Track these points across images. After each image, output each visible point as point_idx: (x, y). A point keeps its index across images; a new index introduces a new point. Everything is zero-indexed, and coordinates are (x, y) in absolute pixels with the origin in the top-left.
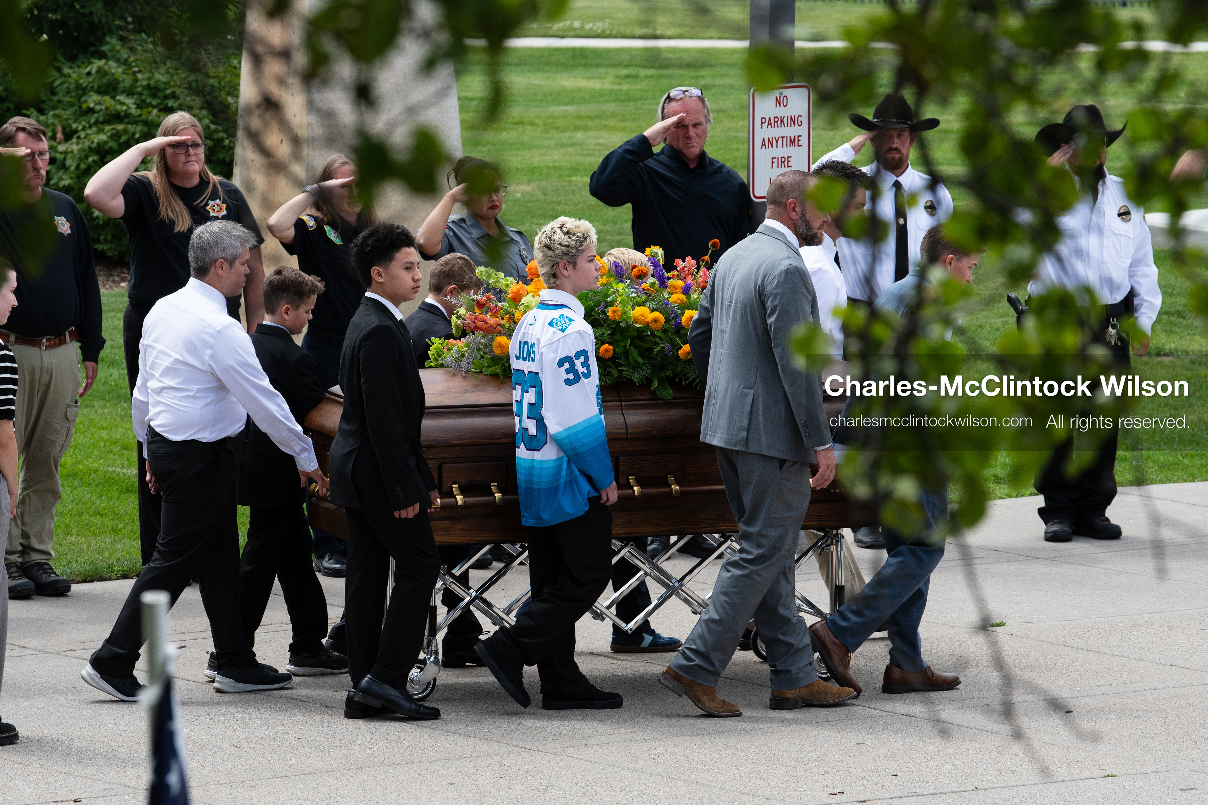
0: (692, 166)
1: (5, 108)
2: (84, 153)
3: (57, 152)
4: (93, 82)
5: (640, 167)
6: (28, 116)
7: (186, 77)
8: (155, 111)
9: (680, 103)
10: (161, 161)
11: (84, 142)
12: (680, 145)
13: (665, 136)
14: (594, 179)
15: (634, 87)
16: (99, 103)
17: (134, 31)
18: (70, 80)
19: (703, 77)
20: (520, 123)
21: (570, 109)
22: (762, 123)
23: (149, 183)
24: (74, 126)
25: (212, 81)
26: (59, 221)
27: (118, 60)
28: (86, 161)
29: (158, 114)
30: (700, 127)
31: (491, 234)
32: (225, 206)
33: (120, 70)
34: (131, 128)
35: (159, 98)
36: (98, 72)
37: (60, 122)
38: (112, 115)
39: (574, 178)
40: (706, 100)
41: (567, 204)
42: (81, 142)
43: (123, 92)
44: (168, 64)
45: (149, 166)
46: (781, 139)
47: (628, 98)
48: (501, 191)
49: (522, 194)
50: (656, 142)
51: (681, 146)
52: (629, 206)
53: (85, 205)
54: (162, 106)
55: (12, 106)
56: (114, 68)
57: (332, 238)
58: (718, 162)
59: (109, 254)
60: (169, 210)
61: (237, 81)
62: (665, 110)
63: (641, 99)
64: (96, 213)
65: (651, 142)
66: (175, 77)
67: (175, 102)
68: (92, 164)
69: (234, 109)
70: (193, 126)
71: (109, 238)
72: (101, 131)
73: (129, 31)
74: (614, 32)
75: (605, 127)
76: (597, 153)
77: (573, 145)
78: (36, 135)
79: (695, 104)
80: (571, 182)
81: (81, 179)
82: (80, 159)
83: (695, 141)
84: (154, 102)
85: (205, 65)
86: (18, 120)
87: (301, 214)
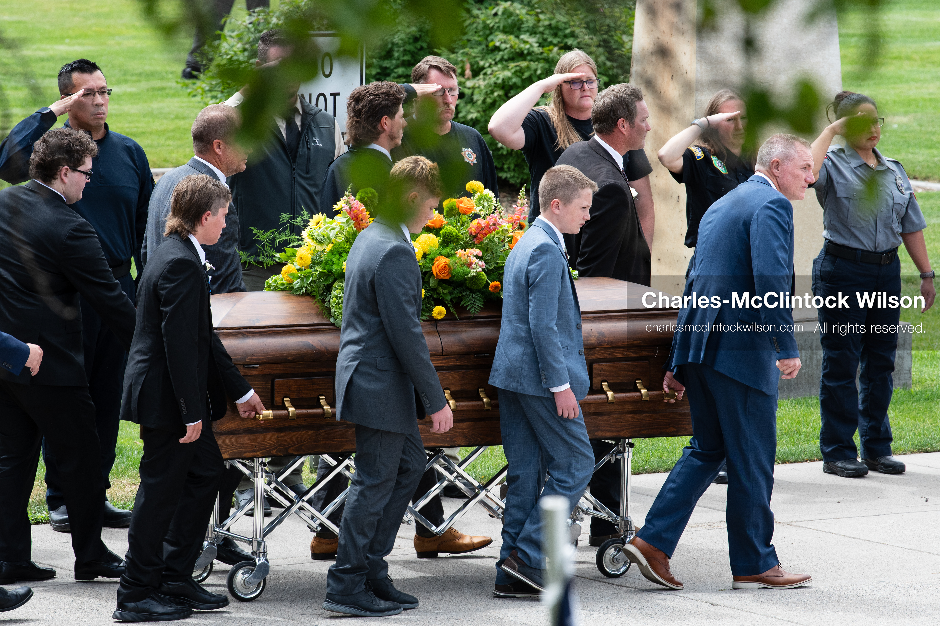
1: (419, 47)
2: (490, 88)
3: (465, 87)
4: (499, 22)
7: (585, 17)
8: (556, 49)
10: (559, 97)
11: (490, 78)
16: (505, 42)
18: (478, 20)
20: (899, 58)
24: (482, 63)
25: (608, 21)
26: (466, 152)
28: (491, 96)
29: (559, 51)
31: (869, 164)
33: (524, 11)
34: (533, 65)
35: (559, 37)
36: (503, 13)
37: (469, 59)
38: (517, 53)
42: (487, 78)
43: (526, 32)
44: (568, 5)
48: (879, 123)
49: (899, 125)
54: (562, 45)
56: (519, 9)
57: (718, 168)
60: (566, 141)
61: (631, 21)
66: (575, 18)
67: (573, 41)
68: (497, 99)
69: (628, 47)
70: (588, 63)
71: (512, 167)
72: (505, 68)
78: (445, 72)
81: (487, 112)
82: (486, 94)
84: (555, 41)
85: (602, 6)
86: (432, 59)
87: (689, 146)
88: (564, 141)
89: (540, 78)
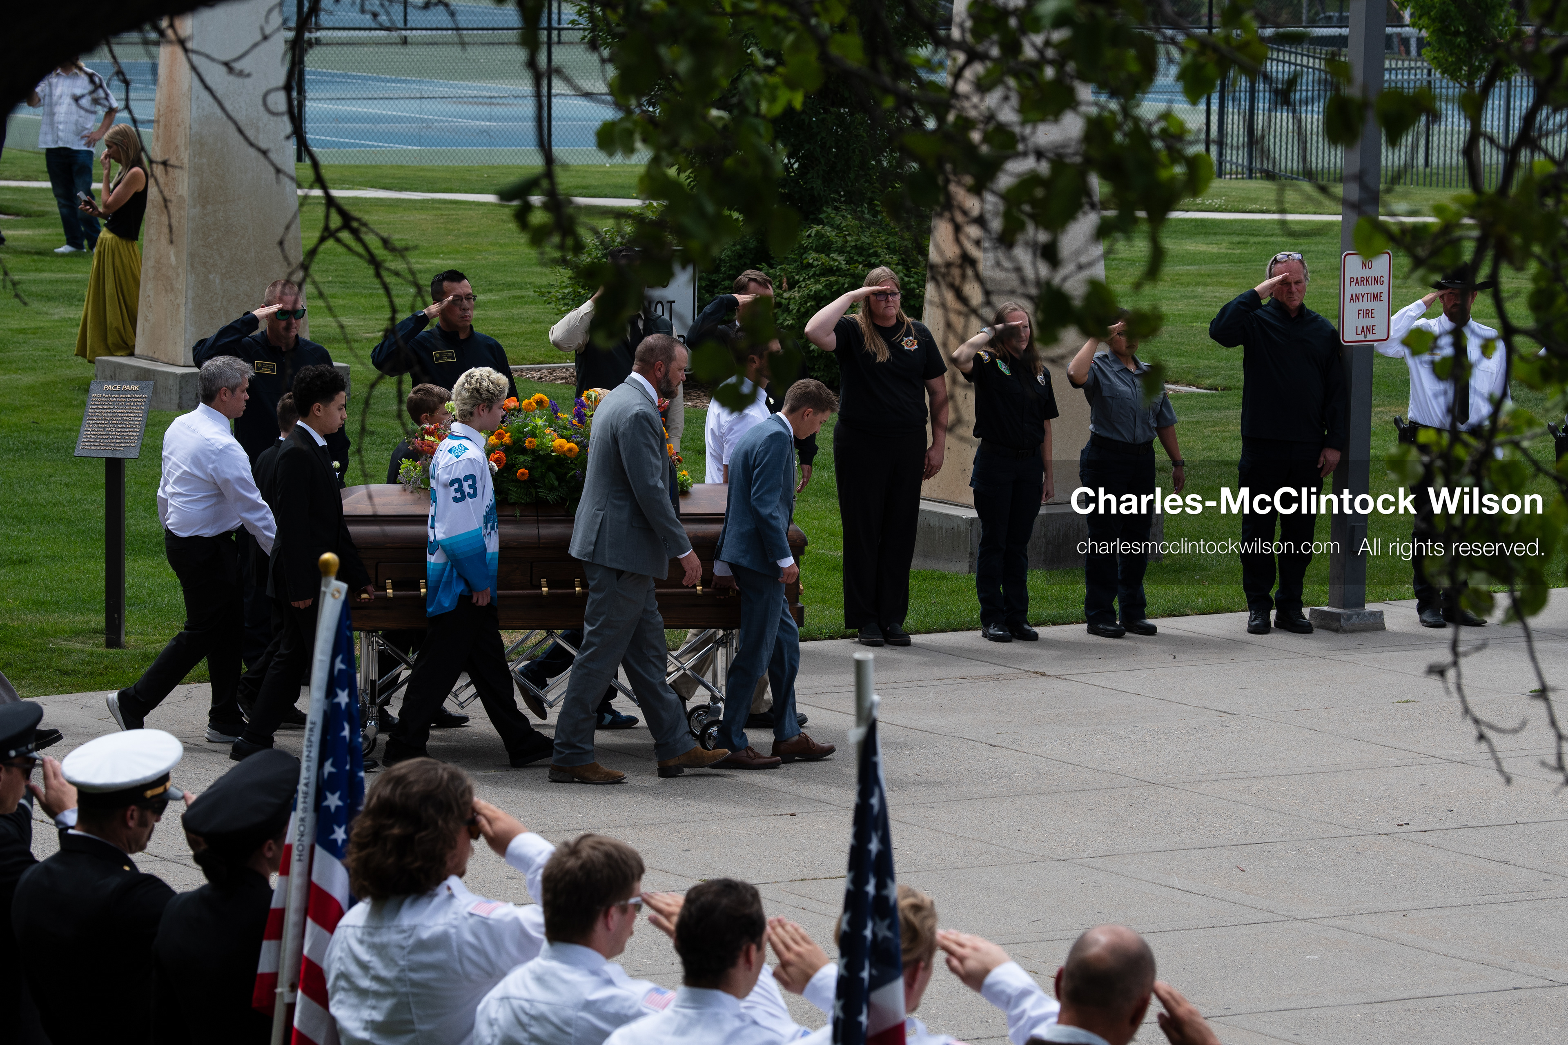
0: (1293, 316)
1: (740, 262)
2: (804, 300)
4: (812, 243)
5: (1251, 316)
6: (760, 270)
7: (887, 239)
8: (861, 266)
9: (1284, 264)
10: (866, 307)
11: (804, 291)
12: (1284, 298)
13: (1271, 291)
14: (1214, 325)
16: (817, 260)
17: (846, 202)
19: (1303, 244)
21: (1193, 268)
22: (1351, 282)
23: (856, 323)
24: (797, 278)
27: (832, 226)
28: (805, 306)
30: (1300, 284)
31: (1128, 368)
32: (916, 341)
33: (834, 234)
34: (841, 280)
35: (864, 256)
36: (816, 235)
37: (785, 274)
38: (827, 269)
39: (1197, 324)
40: (1306, 262)
41: (1188, 345)
42: (802, 290)
43: (836, 251)
44: (872, 229)
46: (1366, 295)
47: (1240, 260)
50: (1264, 296)
52: (1241, 347)
55: (748, 262)
56: (829, 232)
57: (1003, 370)
58: (1314, 313)
60: (872, 345)
62: (1273, 270)
63: (1252, 261)
64: (813, 347)
65: (1260, 295)
66: (877, 240)
70: (892, 278)
72: (817, 282)
73: (841, 203)
74: (1229, 207)
75: (1221, 284)
76: (1214, 304)
77: (1195, 297)
78: (763, 284)
79: (1297, 266)
80: (1194, 327)
82: (801, 304)
83: (1297, 296)
84: (860, 260)
86: (751, 273)
87: (978, 351)
88: (870, 344)
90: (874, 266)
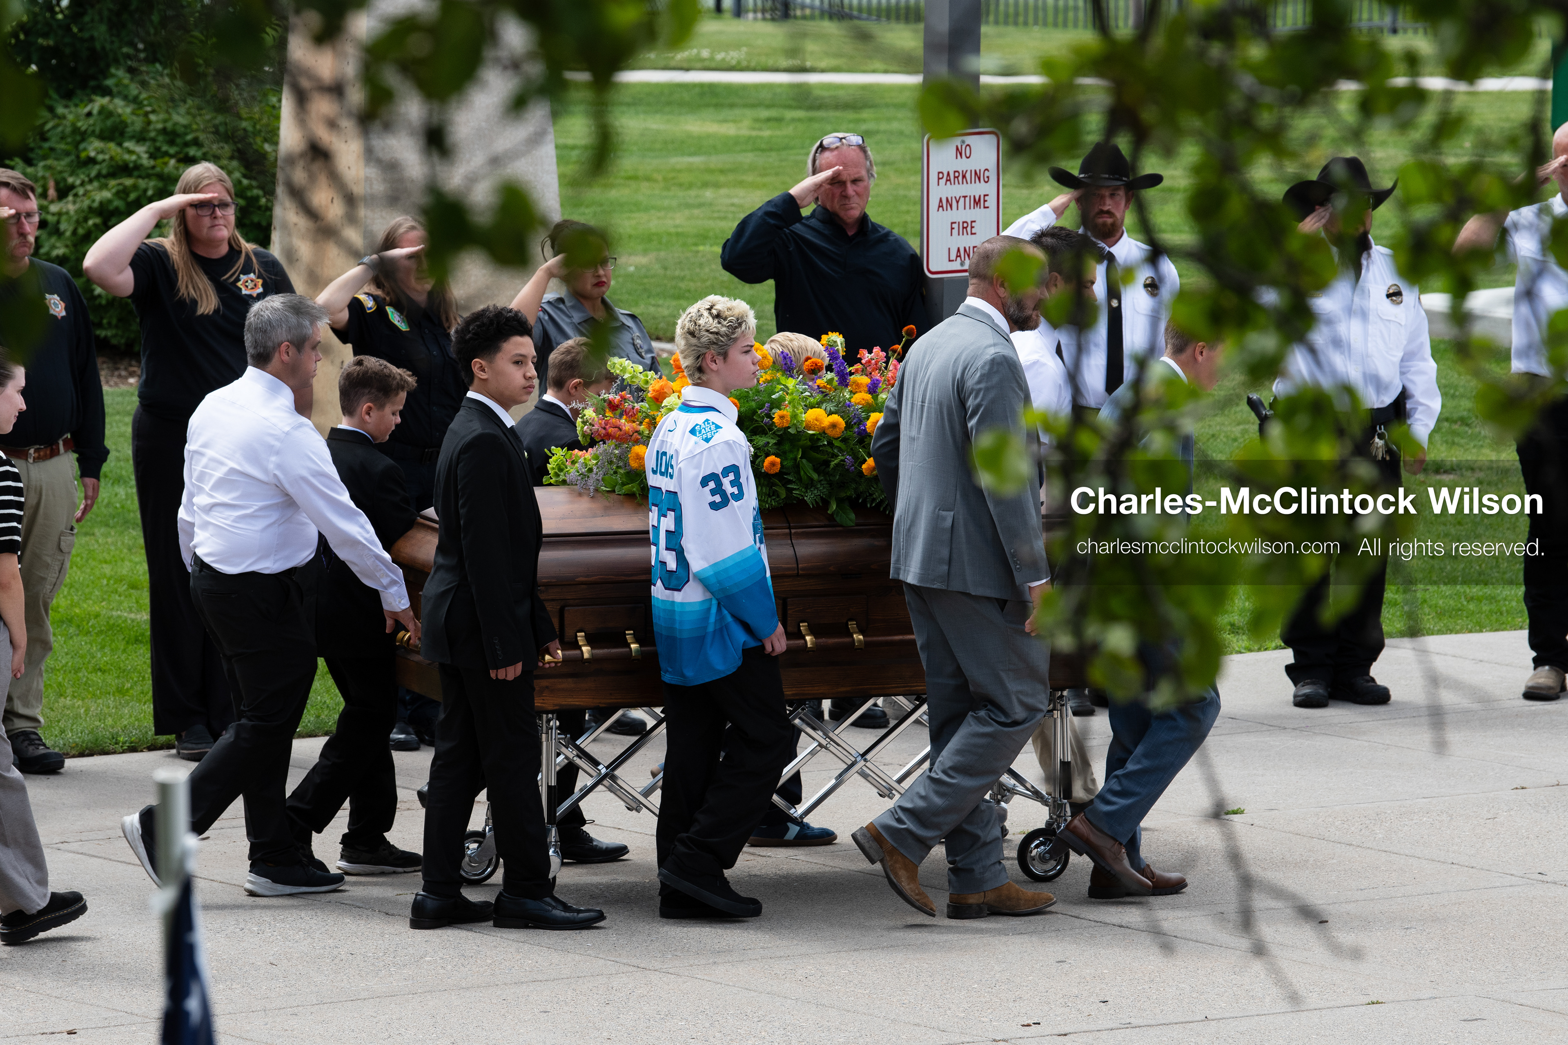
0: (851, 234)
2: (82, 215)
3: (48, 213)
4: (94, 125)
5: (785, 234)
6: (12, 168)
7: (212, 119)
8: (172, 162)
9: (835, 153)
10: (180, 225)
11: (82, 201)
12: (835, 206)
13: (816, 195)
14: (727, 249)
15: (778, 133)
16: (102, 152)
17: (147, 60)
18: (64, 122)
19: (864, 121)
20: (634, 178)
21: (697, 160)
22: (939, 179)
23: (165, 252)
24: (70, 180)
25: (244, 124)
26: (50, 299)
27: (125, 98)
28: (85, 225)
29: (177, 165)
30: (860, 184)
31: (596, 317)
32: (260, 279)
33: (128, 110)
34: (142, 183)
35: (177, 145)
36: (100, 113)
37: (53, 175)
38: (119, 167)
39: (701, 248)
40: (868, 149)
41: (692, 280)
42: (78, 200)
43: (132, 138)
44: (190, 102)
45: (165, 230)
46: (962, 200)
47: (770, 147)
48: (609, 264)
49: (636, 267)
51: (837, 207)
52: (771, 282)
53: (83, 280)
54: (181, 156)
56: (120, 107)
57: (396, 323)
58: (883, 228)
59: (114, 341)
60: (190, 286)
61: (277, 124)
62: (817, 162)
63: (786, 148)
65: (799, 202)
66: (198, 119)
67: (197, 151)
68: (93, 229)
69: (272, 159)
70: (221, 180)
71: (114, 321)
72: (103, 187)
73: (139, 61)
74: (753, 64)
75: (741, 184)
77: (701, 205)
78: (22, 192)
79: (855, 154)
80: (698, 252)
81: (79, 247)
82: (78, 222)
83: (855, 202)
84: (172, 151)
85: (236, 103)
87: (356, 293)
88: (187, 287)
89: (150, 201)
90: (192, 161)
